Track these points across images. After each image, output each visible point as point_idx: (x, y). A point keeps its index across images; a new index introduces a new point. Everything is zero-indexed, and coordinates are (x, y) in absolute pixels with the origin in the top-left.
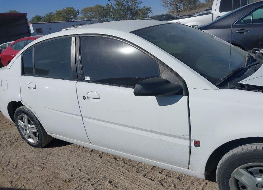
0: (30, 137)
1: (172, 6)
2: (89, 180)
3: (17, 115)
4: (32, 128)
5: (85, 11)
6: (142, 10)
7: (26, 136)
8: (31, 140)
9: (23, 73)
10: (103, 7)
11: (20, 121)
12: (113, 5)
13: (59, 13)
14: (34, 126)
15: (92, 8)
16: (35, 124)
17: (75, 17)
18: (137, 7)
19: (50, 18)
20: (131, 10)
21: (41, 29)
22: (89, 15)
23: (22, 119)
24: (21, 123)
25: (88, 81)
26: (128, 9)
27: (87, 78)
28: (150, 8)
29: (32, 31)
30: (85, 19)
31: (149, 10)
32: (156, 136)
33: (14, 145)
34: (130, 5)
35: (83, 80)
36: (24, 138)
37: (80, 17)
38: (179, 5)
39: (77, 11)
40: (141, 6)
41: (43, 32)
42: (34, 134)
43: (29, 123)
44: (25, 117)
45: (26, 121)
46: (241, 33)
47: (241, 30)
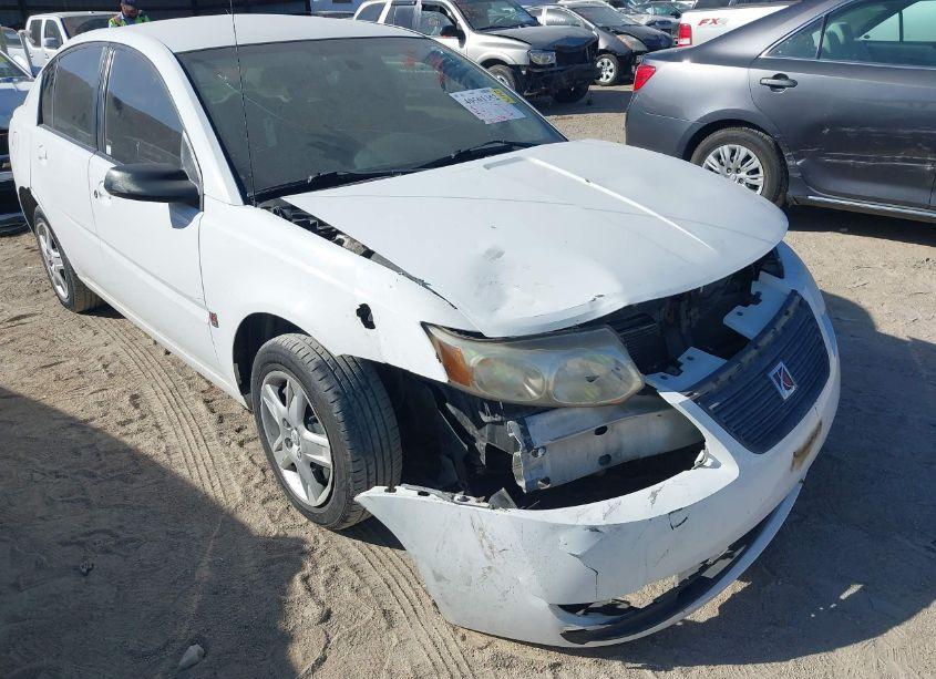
0: (58, 282)
3: (37, 224)
4: (57, 258)
7: (54, 279)
8: (60, 290)
9: (39, 121)
11: (42, 237)
14: (58, 255)
24: (43, 244)
25: (107, 157)
27: (109, 149)
35: (103, 153)
43: (53, 245)
44: (47, 229)
45: (48, 239)
46: (773, 87)
47: (776, 77)
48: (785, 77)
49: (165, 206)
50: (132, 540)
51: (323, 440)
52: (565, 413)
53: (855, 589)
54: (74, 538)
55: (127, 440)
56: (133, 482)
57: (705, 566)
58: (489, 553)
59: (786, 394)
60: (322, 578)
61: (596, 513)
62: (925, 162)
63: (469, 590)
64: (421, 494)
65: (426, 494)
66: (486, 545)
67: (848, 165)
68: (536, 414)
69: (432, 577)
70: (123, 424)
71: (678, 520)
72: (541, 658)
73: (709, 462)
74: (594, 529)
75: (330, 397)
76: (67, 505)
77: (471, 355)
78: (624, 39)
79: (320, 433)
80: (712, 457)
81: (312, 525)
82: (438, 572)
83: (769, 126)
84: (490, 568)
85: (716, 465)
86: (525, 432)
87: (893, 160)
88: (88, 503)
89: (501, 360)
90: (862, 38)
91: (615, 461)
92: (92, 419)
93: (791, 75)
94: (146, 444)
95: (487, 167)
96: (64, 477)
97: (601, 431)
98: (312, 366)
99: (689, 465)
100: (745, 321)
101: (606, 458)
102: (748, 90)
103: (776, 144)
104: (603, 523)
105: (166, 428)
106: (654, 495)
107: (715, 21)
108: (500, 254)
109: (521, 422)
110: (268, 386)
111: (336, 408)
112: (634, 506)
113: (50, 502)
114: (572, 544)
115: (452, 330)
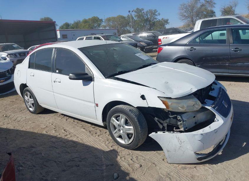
0: (30, 107)
1: (189, 19)
2: (54, 128)
3: (25, 93)
4: (31, 101)
5: (109, 20)
6: (160, 22)
7: (28, 106)
8: (31, 109)
9: (29, 67)
10: (124, 18)
11: (26, 96)
12: (133, 16)
13: (85, 21)
14: (32, 99)
15: (114, 18)
16: (33, 98)
17: (99, 25)
18: (156, 19)
19: (77, 26)
20: (150, 21)
21: (66, 35)
22: (111, 24)
23: (27, 95)
24: (26, 98)
25: (57, 73)
26: (147, 20)
27: (57, 71)
28: (167, 20)
29: (59, 36)
30: (107, 28)
31: (166, 22)
32: (83, 102)
33: (21, 112)
34: (149, 17)
35: (55, 72)
36: (27, 107)
37: (103, 26)
38: (195, 18)
39: (101, 20)
40: (159, 18)
41: (68, 37)
42: (33, 104)
43: (30, 97)
44: (29, 94)
45: (29, 96)
46: (191, 50)
47: (191, 48)
48: (193, 48)
49: (81, 81)
50: (85, 158)
51: (132, 127)
52: (188, 114)
53: (245, 143)
54: (70, 160)
55: (69, 139)
56: (76, 147)
57: (220, 142)
58: (180, 143)
59: (226, 107)
60: (135, 159)
61: (201, 131)
62: (226, 63)
63: (175, 153)
64: (163, 132)
65: (165, 132)
66: (180, 141)
67: (209, 65)
68: (183, 114)
69: (167, 151)
70: (66, 136)
71: (216, 131)
72: (191, 166)
73: (217, 120)
74: (202, 134)
75: (134, 117)
76: (63, 154)
77: (169, 102)
78: (141, 43)
79: (130, 126)
80: (217, 119)
81: (126, 150)
82: (168, 150)
83: (191, 59)
84: (181, 146)
85: (218, 121)
86: (181, 117)
87: (219, 63)
88: (68, 152)
89: (176, 103)
90: (204, 39)
91: (197, 123)
92: (57, 136)
93: (194, 47)
94: (75, 139)
95: (152, 67)
96: (59, 148)
97: (194, 117)
98: (129, 111)
99: (213, 121)
100: (213, 94)
101: (196, 123)
102: (185, 51)
103: (193, 62)
104: (203, 133)
105: (77, 135)
106: (210, 127)
107: (166, 38)
108: (168, 83)
109: (180, 116)
110: (113, 118)
111: (136, 119)
112: (207, 130)
113: (59, 153)
114: (198, 138)
115: (164, 97)
